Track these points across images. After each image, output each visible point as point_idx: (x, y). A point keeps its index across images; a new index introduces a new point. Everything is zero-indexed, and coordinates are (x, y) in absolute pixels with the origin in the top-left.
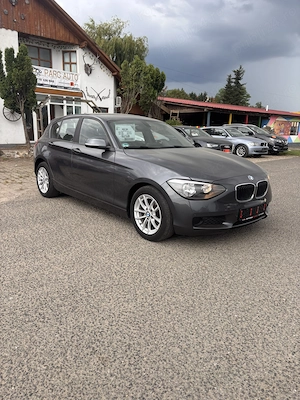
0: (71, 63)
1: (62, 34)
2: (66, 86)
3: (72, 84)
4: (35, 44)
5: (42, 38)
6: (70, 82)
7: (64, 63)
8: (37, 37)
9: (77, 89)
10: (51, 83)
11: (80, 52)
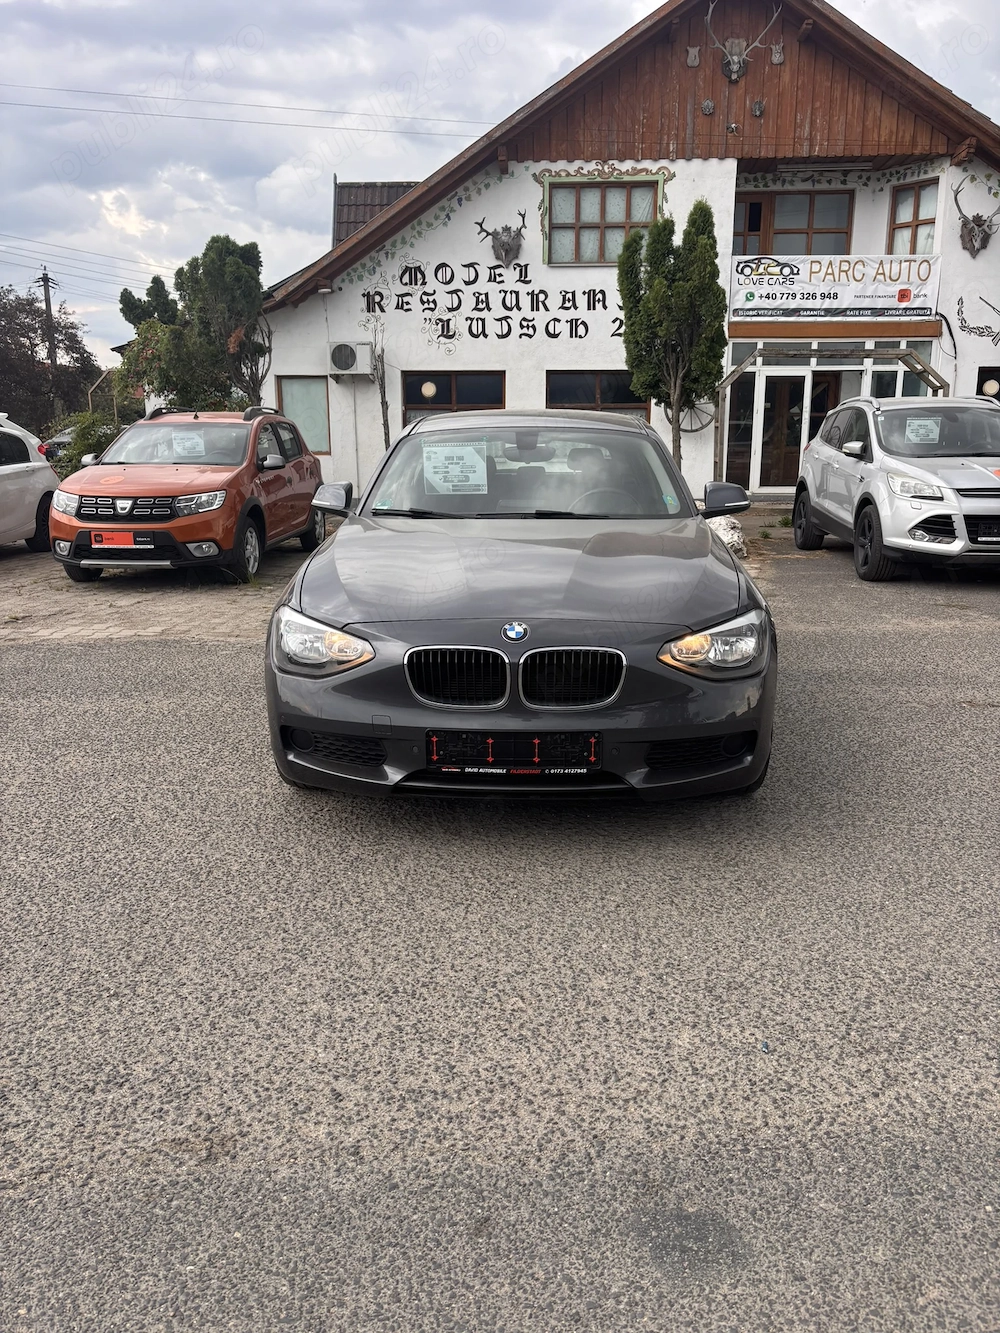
0: (916, 224)
1: (886, 130)
2: (880, 304)
3: (904, 295)
4: (800, 186)
5: (819, 160)
6: (895, 289)
7: (894, 227)
8: (806, 160)
9: (922, 310)
10: (827, 304)
11: (949, 177)
